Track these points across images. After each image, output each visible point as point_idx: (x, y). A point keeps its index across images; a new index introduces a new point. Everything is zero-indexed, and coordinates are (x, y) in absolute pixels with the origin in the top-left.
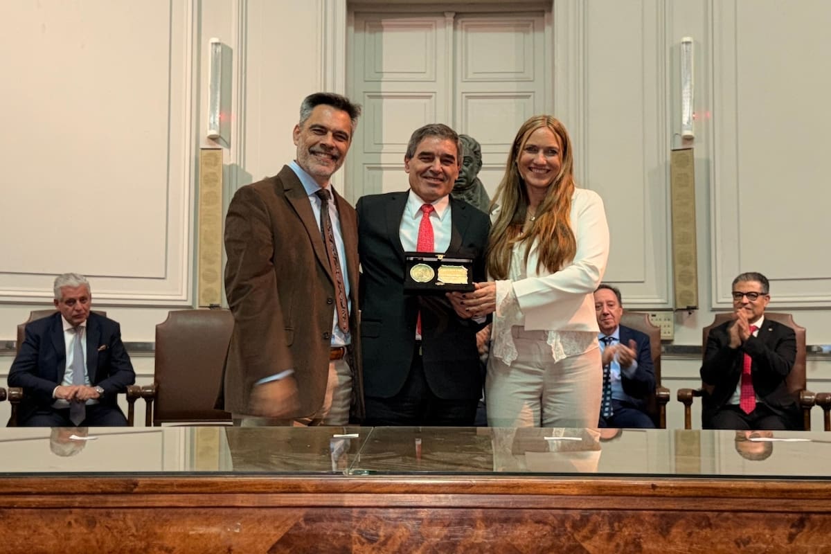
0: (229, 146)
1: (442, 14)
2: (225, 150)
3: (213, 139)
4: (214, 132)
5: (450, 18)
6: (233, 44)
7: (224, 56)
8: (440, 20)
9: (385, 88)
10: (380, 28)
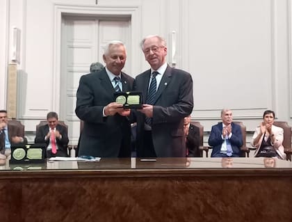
0: (19, 63)
1: (94, 20)
2: (18, 65)
3: (14, 61)
4: (14, 59)
5: (97, 22)
6: (21, 28)
7: (18, 32)
8: (93, 22)
9: (75, 44)
10: (73, 24)
